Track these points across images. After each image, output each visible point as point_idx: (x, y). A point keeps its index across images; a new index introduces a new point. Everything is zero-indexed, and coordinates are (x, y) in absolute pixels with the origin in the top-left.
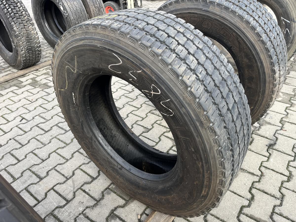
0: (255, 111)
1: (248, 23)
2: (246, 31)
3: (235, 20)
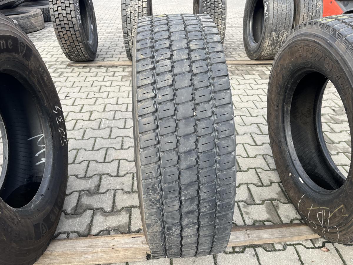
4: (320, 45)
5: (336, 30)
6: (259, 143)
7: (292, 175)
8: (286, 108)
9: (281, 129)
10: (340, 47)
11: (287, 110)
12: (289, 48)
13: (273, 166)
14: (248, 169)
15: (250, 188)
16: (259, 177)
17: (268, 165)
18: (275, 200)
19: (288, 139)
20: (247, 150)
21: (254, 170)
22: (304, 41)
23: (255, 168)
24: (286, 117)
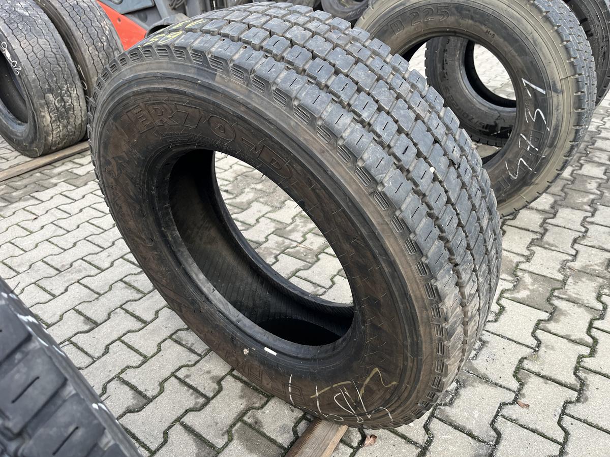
0: (406, 394)
1: (331, 134)
2: (328, 161)
3: (292, 123)
4: (184, 93)
5: (203, 53)
6: (148, 317)
7: (250, 350)
8: (170, 236)
9: (184, 279)
10: (231, 85)
11: (173, 238)
12: (115, 119)
13: (201, 347)
14: (161, 385)
15: (189, 424)
16: (190, 387)
17: (191, 350)
18: (244, 413)
19: (205, 290)
20: (134, 346)
21: (173, 378)
22: (141, 96)
23: (173, 375)
24: (179, 251)
